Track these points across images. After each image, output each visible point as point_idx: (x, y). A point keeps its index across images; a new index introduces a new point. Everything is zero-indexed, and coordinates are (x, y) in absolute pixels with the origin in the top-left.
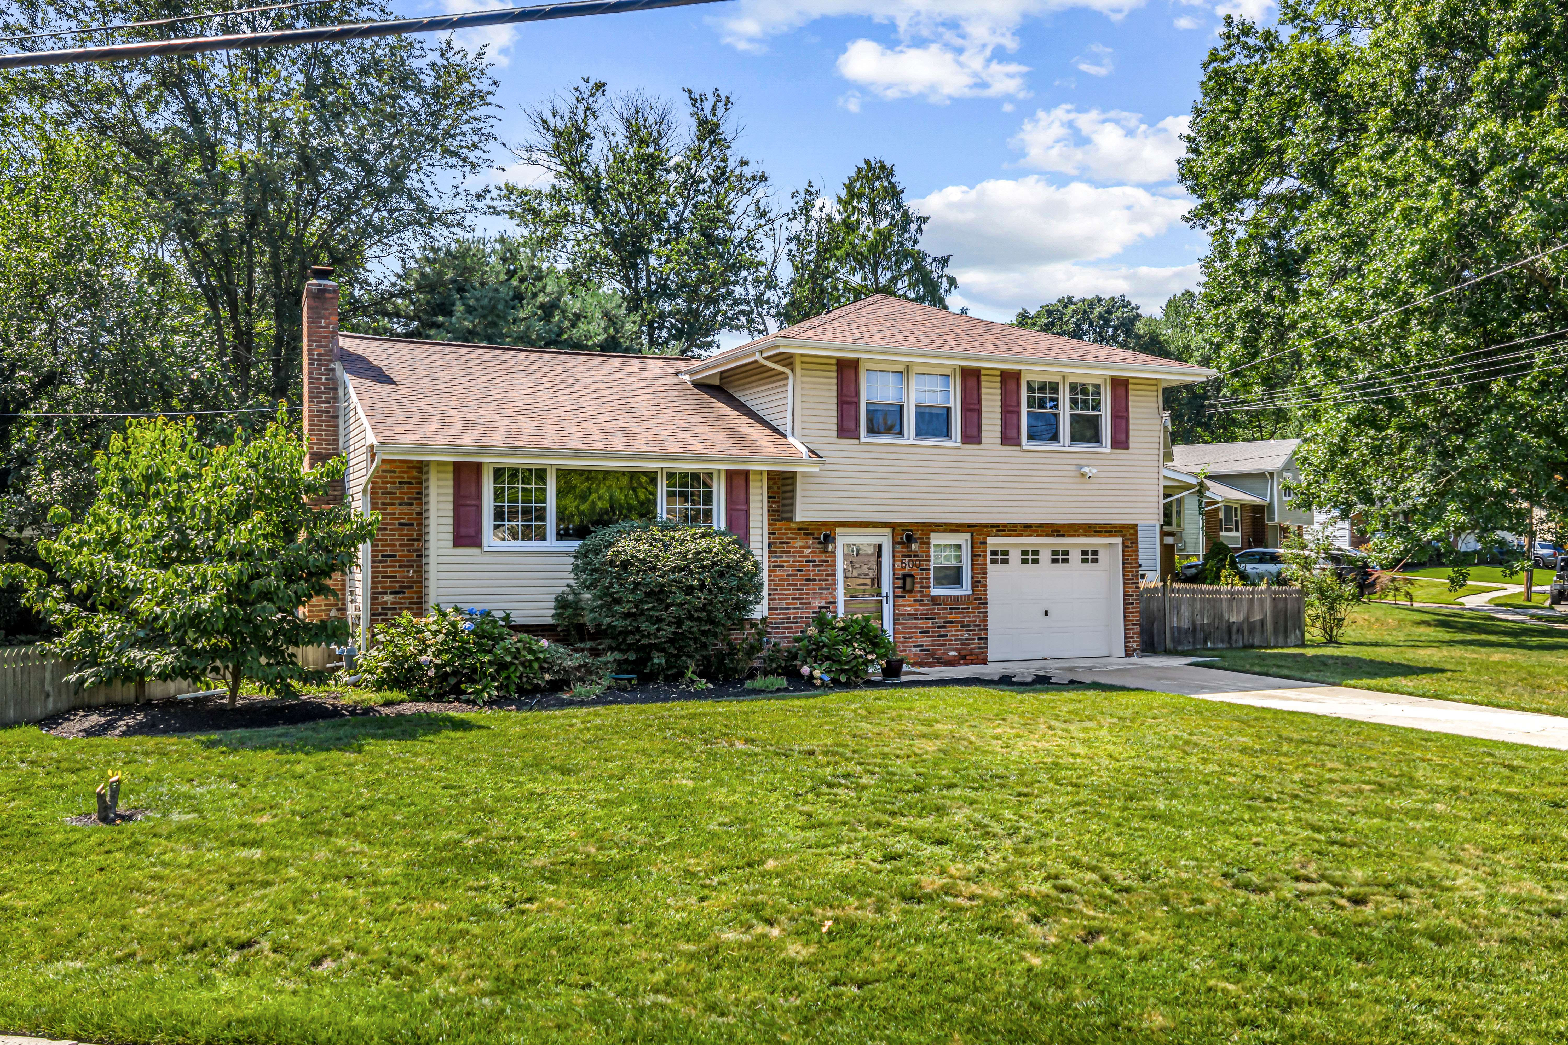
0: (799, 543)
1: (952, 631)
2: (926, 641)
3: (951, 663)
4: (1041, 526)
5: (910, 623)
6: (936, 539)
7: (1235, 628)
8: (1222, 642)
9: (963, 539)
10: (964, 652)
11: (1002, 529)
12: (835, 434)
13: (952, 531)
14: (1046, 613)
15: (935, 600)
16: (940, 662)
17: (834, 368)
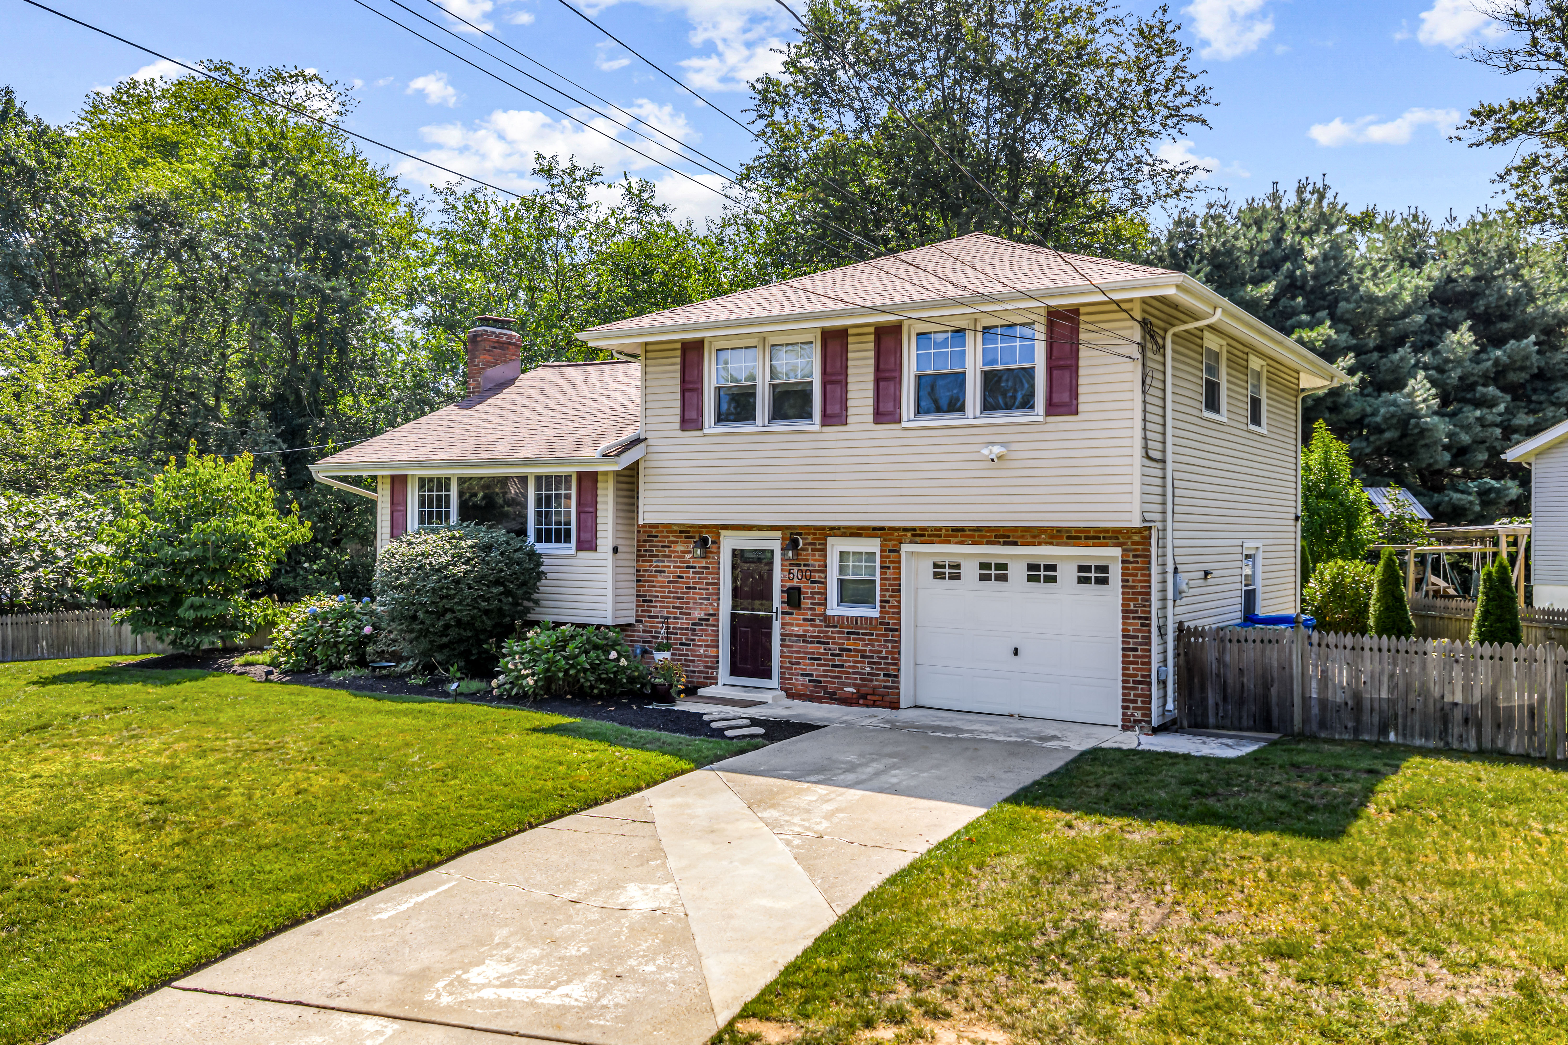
0: (680, 548)
1: (849, 662)
2: (817, 671)
3: (846, 701)
4: (978, 529)
5: (798, 645)
6: (836, 546)
7: (1458, 714)
8: (1426, 735)
9: (873, 545)
10: (864, 690)
11: (919, 534)
12: (678, 426)
13: (852, 535)
14: (1016, 652)
15: (828, 620)
16: (833, 698)
17: (679, 353)
